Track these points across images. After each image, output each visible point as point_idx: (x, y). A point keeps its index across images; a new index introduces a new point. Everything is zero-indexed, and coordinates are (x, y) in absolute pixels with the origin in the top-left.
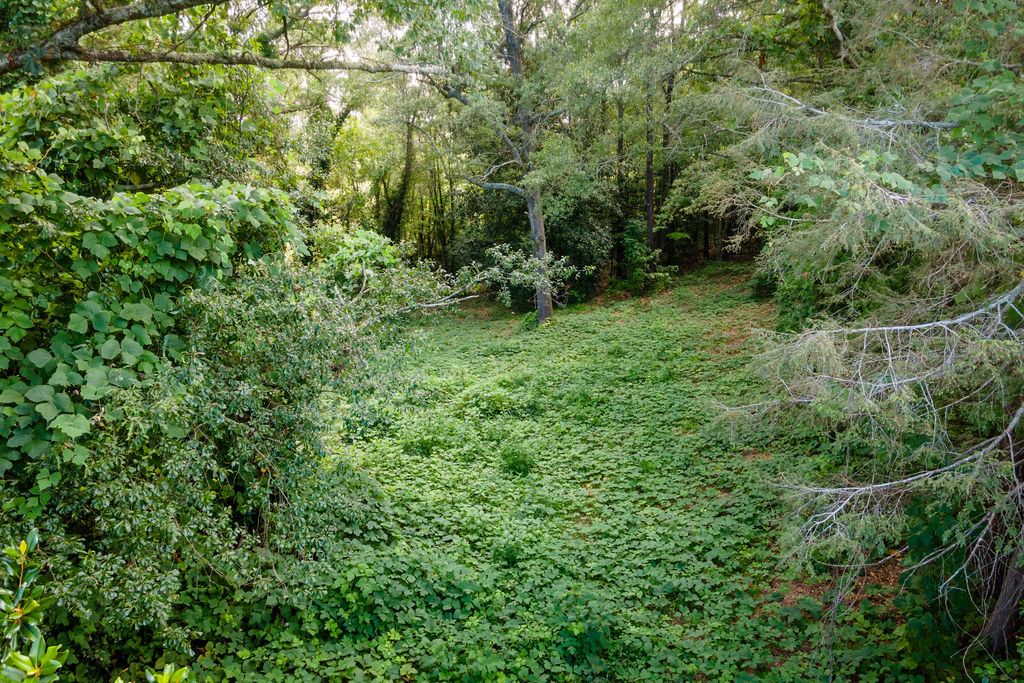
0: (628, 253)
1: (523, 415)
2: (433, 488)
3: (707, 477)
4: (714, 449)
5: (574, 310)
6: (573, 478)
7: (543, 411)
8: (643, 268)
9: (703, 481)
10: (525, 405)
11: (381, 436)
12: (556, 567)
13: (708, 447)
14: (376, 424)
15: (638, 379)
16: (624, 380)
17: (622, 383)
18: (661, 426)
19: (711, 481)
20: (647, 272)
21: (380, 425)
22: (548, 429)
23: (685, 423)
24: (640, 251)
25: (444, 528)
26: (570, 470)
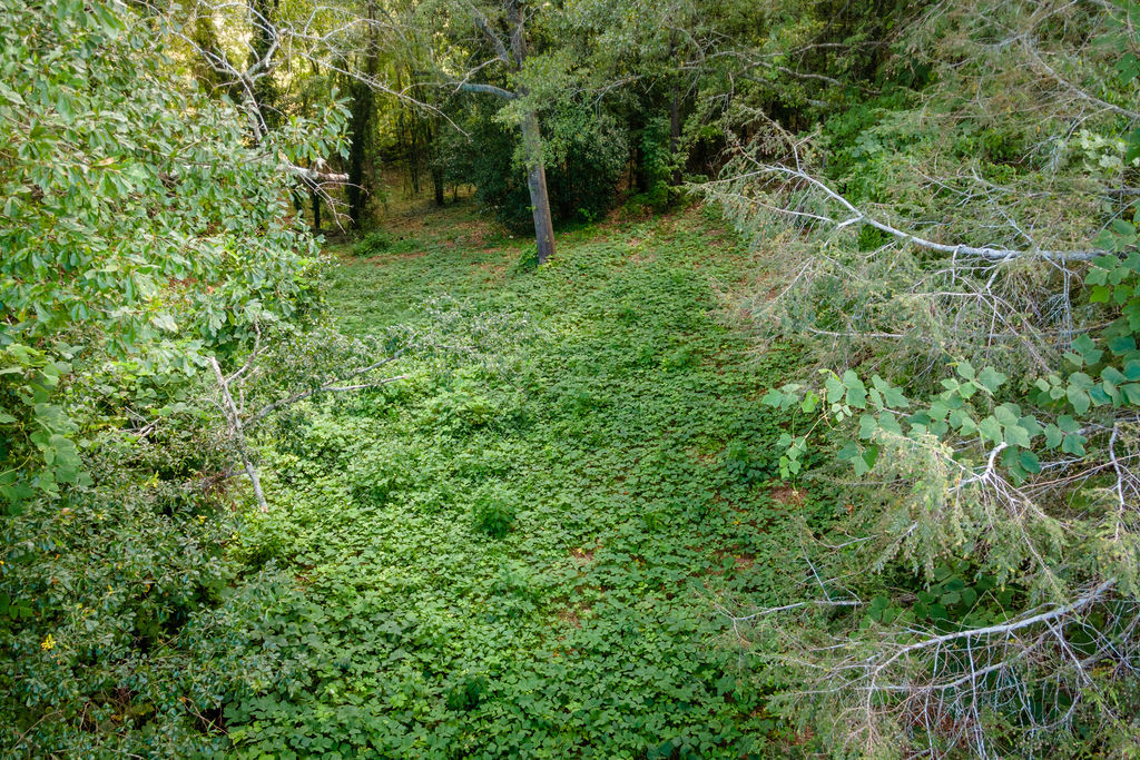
0: (649, 160)
1: (508, 431)
2: (386, 564)
3: (724, 536)
4: (736, 487)
5: (584, 236)
6: (561, 541)
7: (533, 423)
8: (666, 179)
9: (721, 543)
10: (510, 417)
11: (327, 471)
12: (526, 716)
13: (729, 484)
14: (320, 454)
15: (651, 364)
16: (635, 364)
17: (630, 371)
18: (674, 446)
19: (730, 543)
20: (672, 184)
21: (327, 454)
22: (536, 454)
23: (703, 440)
24: (663, 158)
25: (393, 639)
26: (559, 527)
